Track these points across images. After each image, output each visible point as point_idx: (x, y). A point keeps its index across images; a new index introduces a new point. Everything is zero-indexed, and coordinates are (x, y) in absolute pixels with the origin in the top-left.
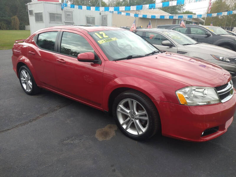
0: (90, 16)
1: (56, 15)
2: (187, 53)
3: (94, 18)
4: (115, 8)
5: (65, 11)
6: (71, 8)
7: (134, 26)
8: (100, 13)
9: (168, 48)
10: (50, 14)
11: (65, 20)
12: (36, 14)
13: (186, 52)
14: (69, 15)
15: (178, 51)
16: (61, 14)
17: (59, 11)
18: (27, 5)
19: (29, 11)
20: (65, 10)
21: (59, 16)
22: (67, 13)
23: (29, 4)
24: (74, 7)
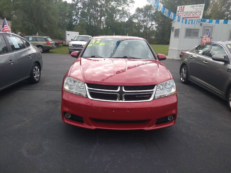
1: (193, 31)
5: (203, 26)
6: (209, 23)
10: (187, 29)
11: (202, 35)
15: (229, 68)
16: (198, 30)
17: (198, 27)
18: (172, 23)
19: (172, 27)
22: (206, 28)
23: (174, 22)
24: (211, 22)
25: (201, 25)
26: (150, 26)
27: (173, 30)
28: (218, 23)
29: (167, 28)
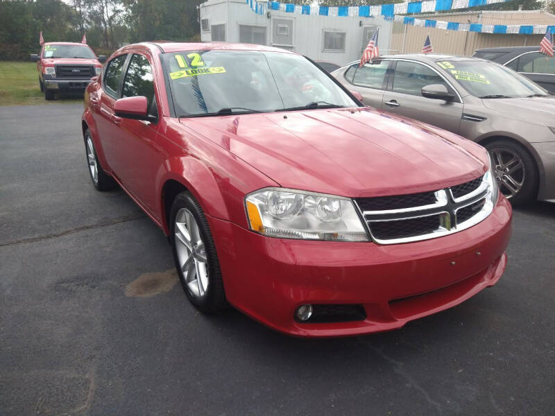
0: (335, 29)
1: (254, 31)
2: (486, 119)
3: (343, 35)
4: (383, 7)
5: (274, 19)
6: (287, 11)
7: (372, 47)
8: (360, 22)
9: (442, 105)
10: (241, 26)
11: (273, 40)
12: (214, 27)
13: (483, 118)
14: (283, 29)
15: (465, 112)
16: (265, 28)
17: (262, 21)
18: (199, 9)
19: (203, 21)
20: (275, 17)
21: (260, 31)
22: (280, 25)
23: (203, 6)
24: (292, 10)
25: (269, 16)
26: (111, 14)
27: (205, 27)
28: (308, 13)
29: (158, 23)
